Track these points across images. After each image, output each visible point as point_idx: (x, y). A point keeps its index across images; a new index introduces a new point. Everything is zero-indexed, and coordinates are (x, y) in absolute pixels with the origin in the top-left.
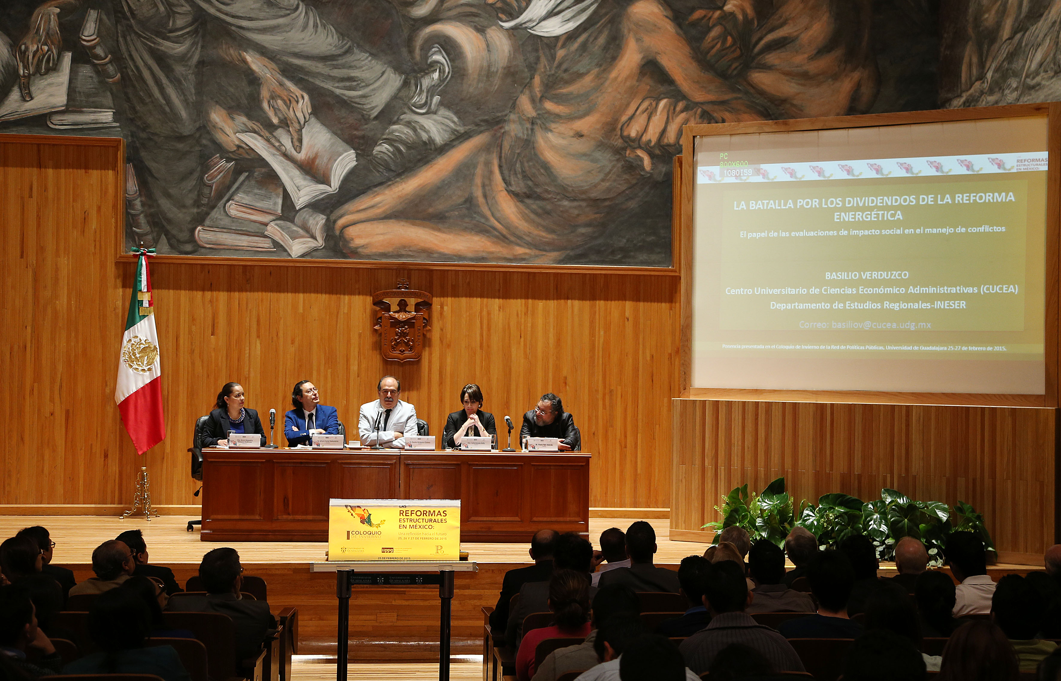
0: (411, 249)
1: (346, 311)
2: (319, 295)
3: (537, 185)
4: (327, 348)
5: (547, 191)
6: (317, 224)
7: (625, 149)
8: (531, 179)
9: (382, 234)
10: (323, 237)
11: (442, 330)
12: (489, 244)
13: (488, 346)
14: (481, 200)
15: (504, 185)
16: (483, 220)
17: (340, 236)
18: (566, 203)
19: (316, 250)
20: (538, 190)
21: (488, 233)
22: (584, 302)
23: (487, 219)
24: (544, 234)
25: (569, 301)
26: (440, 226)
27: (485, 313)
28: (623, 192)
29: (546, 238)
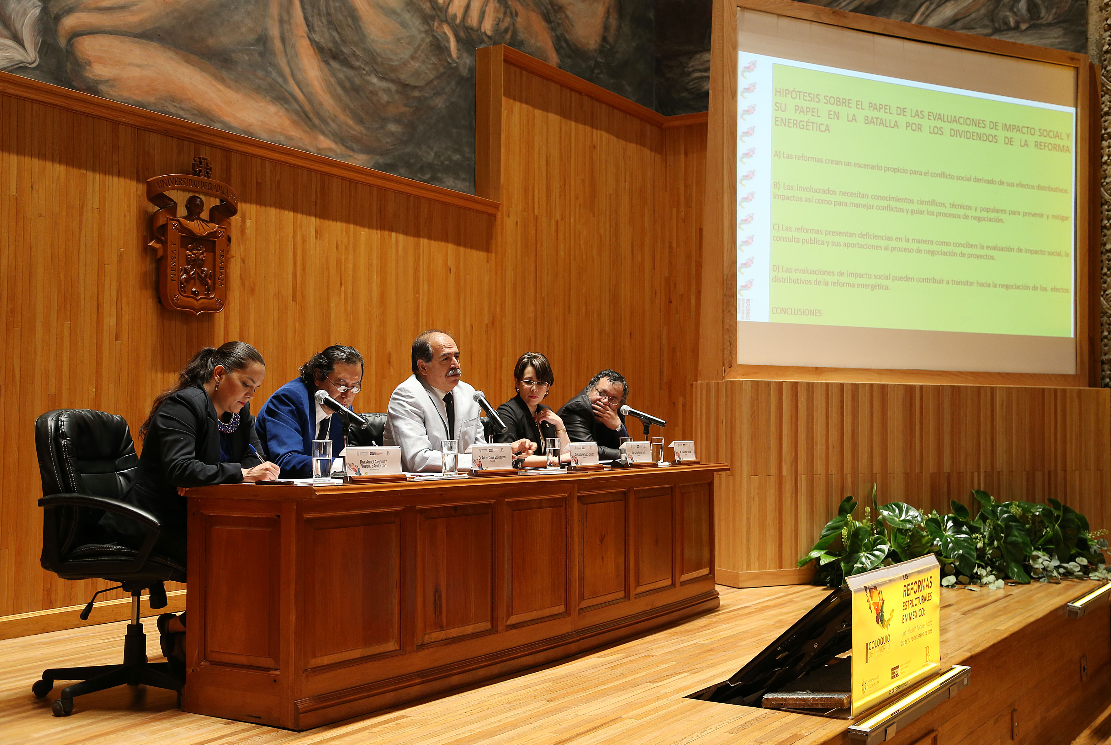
0: (184, 106)
1: (96, 205)
2: (49, 164)
3: (344, 42)
4: (62, 276)
5: (354, 54)
6: (25, 14)
7: (433, 18)
8: (337, 30)
9: (138, 66)
10: (36, 45)
11: (243, 261)
12: (287, 123)
13: (303, 296)
14: (278, 44)
15: (306, 28)
16: (280, 80)
17: (67, 51)
18: (375, 80)
19: (22, 68)
20: (345, 50)
21: (286, 103)
22: (409, 237)
23: (285, 80)
24: (351, 122)
25: (394, 234)
26: (224, 74)
27: (299, 238)
28: (431, 81)
29: (354, 130)
